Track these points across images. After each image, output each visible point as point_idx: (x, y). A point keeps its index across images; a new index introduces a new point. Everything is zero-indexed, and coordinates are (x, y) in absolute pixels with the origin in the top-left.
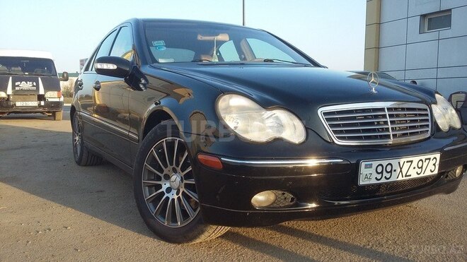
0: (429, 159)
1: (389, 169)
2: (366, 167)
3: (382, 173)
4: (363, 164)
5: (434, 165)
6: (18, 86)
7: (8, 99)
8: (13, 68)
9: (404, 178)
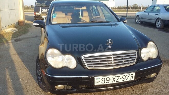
0: (129, 75)
1: (108, 79)
2: (97, 79)
3: (105, 81)
4: (95, 78)
5: (132, 77)
6: (43, 11)
7: (40, 15)
8: (42, 4)
9: (116, 82)
